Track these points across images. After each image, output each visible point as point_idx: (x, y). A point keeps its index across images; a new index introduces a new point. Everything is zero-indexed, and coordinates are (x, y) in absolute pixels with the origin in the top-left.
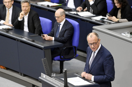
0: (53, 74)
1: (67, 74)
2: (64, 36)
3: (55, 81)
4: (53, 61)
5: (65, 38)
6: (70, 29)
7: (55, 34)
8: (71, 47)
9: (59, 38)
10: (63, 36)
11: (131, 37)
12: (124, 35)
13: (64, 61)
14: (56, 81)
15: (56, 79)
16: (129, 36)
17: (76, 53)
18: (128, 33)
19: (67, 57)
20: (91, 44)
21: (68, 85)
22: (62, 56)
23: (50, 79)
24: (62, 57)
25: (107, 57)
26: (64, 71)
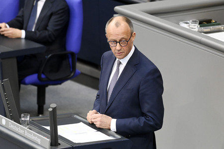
0: (24, 117)
1: (58, 117)
2: (48, 28)
3: (28, 132)
4: (22, 86)
5: (50, 33)
6: (62, 13)
7: (25, 22)
8: (64, 53)
9: (35, 32)
10: (45, 28)
11: (200, 30)
12: (185, 26)
13: (47, 86)
14: (31, 133)
15: (31, 127)
16: (197, 30)
17: (74, 68)
18: (194, 22)
19: (53, 77)
20: (116, 42)
21: (60, 141)
22: (43, 73)
23: (18, 127)
24: (43, 76)
25: (149, 74)
26: (50, 110)
